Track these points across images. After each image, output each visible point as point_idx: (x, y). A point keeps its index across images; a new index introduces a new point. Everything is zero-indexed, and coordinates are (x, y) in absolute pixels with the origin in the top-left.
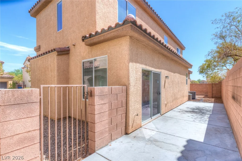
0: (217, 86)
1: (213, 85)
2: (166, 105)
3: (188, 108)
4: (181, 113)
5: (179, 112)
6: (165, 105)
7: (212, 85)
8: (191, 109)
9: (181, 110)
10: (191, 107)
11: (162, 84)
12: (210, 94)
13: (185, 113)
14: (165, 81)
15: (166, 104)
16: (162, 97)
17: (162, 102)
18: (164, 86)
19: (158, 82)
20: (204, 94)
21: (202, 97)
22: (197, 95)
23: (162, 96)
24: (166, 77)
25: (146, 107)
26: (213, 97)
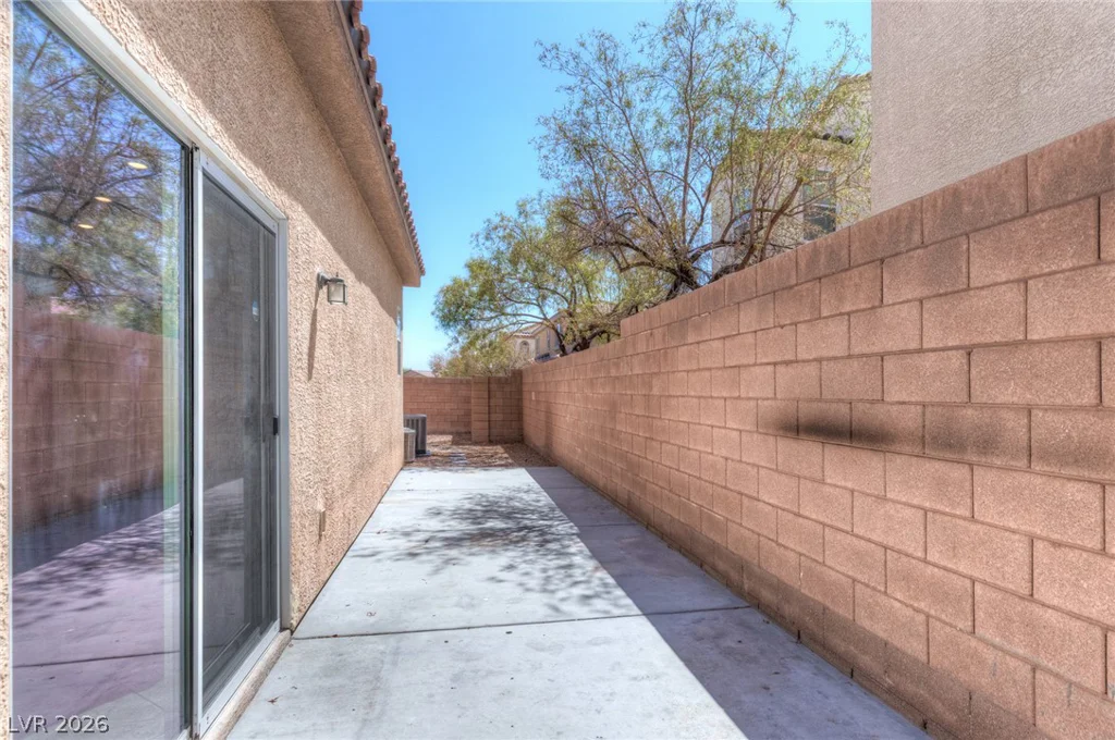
0: (507, 389)
1: (494, 387)
2: (321, 527)
3: (437, 513)
4: (428, 568)
5: (413, 555)
6: (315, 529)
7: (489, 383)
8: (458, 514)
9: (407, 534)
10: (450, 506)
11: (292, 333)
12: (478, 427)
13: (454, 553)
14: (315, 312)
15: (323, 516)
16: (294, 461)
17: (295, 509)
18: (305, 357)
19: (255, 311)
20: (447, 427)
21: (445, 442)
22: (435, 433)
23: (292, 449)
24: (322, 282)
25: (88, 566)
26: (492, 438)
